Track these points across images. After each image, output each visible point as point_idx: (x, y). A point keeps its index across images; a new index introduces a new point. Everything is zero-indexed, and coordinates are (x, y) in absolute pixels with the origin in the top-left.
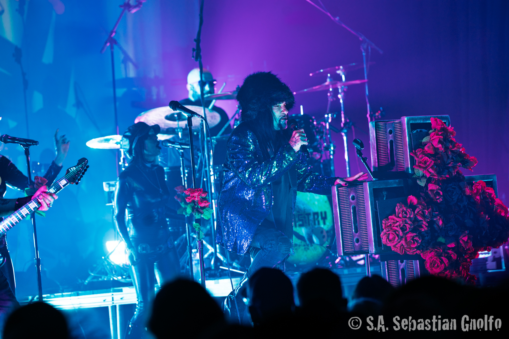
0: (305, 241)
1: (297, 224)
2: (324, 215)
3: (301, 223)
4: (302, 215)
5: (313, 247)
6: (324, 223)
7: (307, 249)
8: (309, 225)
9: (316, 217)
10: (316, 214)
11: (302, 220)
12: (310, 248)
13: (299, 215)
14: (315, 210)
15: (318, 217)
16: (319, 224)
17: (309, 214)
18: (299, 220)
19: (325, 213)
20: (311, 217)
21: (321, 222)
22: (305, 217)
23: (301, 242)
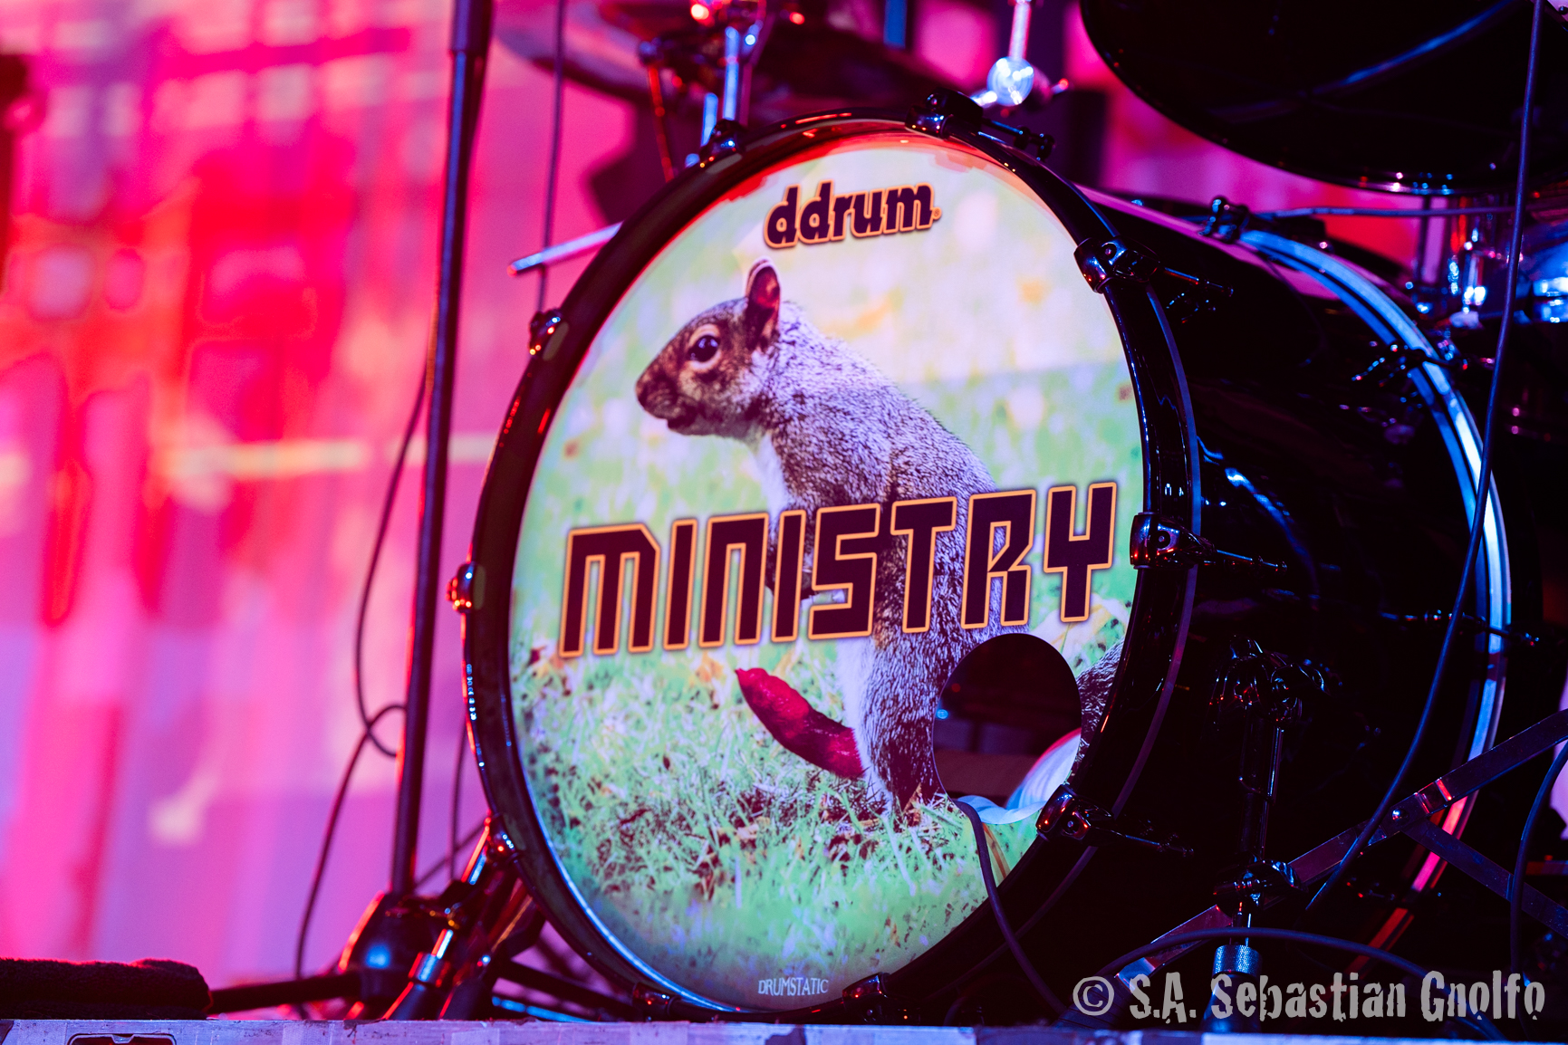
0: (850, 769)
1: (805, 611)
2: (1080, 526)
3: (838, 596)
4: (864, 520)
5: (911, 835)
6: (1075, 605)
7: (852, 849)
8: (917, 618)
9: (1000, 536)
10: (1015, 508)
11: (857, 573)
12: (888, 839)
13: (833, 525)
14: (1005, 478)
15: (1020, 540)
16: (1015, 607)
17: (929, 517)
18: (830, 572)
19: (1102, 500)
20: (951, 543)
21: (1045, 588)
22: (885, 544)
23: (812, 783)
